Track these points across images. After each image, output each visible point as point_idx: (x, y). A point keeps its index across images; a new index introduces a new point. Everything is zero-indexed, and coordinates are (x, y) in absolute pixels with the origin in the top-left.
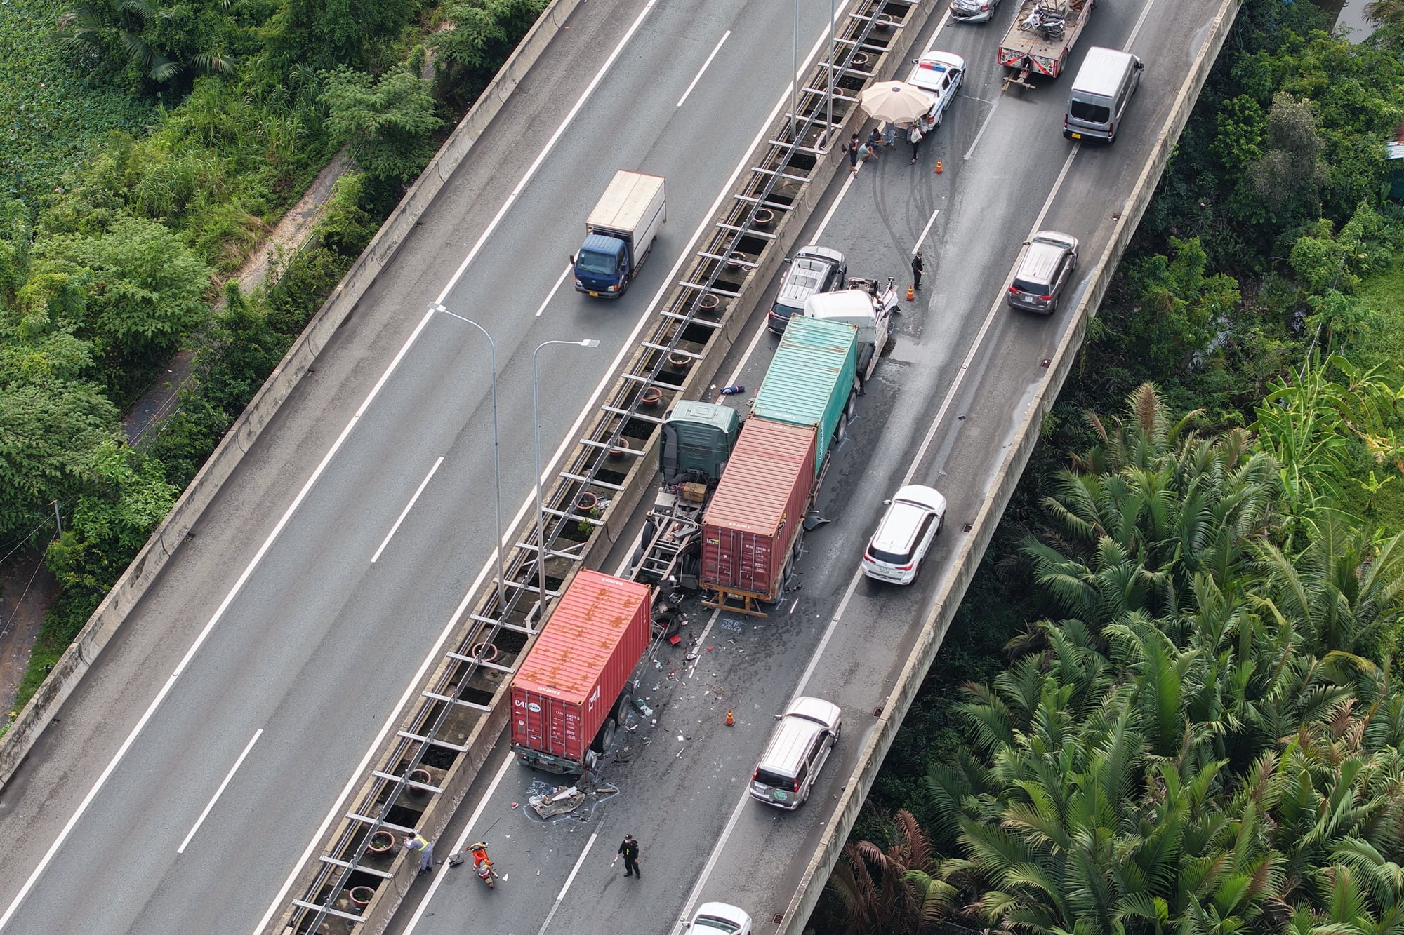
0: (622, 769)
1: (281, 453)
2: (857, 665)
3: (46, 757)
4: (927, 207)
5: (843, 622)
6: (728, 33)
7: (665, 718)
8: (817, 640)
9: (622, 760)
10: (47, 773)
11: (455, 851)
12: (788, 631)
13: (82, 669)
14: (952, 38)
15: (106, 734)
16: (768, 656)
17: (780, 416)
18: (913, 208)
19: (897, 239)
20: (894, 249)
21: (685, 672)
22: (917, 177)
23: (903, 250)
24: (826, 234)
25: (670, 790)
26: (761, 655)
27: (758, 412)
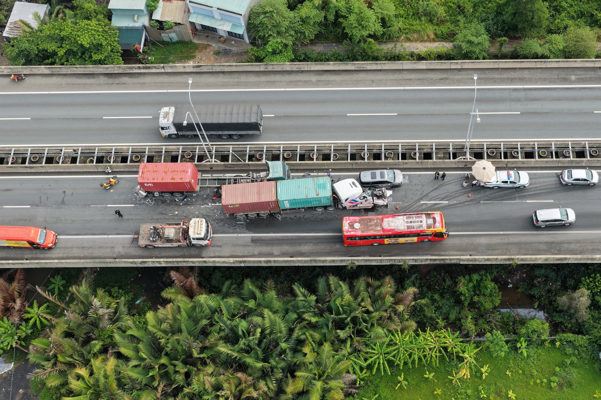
0: (160, 203)
2: (221, 247)
3: (130, 77)
4: (448, 198)
5: (237, 238)
6: (519, 113)
7: (184, 206)
8: (228, 233)
9: (164, 202)
10: (125, 79)
11: (118, 176)
12: (229, 224)
13: (163, 71)
14: (552, 177)
15: (143, 85)
16: (217, 223)
17: (279, 189)
18: (445, 195)
19: (426, 195)
20: (421, 196)
21: (203, 205)
22: (463, 191)
23: (421, 199)
24: (420, 175)
25: (155, 217)
26: (217, 221)
27: (279, 182)
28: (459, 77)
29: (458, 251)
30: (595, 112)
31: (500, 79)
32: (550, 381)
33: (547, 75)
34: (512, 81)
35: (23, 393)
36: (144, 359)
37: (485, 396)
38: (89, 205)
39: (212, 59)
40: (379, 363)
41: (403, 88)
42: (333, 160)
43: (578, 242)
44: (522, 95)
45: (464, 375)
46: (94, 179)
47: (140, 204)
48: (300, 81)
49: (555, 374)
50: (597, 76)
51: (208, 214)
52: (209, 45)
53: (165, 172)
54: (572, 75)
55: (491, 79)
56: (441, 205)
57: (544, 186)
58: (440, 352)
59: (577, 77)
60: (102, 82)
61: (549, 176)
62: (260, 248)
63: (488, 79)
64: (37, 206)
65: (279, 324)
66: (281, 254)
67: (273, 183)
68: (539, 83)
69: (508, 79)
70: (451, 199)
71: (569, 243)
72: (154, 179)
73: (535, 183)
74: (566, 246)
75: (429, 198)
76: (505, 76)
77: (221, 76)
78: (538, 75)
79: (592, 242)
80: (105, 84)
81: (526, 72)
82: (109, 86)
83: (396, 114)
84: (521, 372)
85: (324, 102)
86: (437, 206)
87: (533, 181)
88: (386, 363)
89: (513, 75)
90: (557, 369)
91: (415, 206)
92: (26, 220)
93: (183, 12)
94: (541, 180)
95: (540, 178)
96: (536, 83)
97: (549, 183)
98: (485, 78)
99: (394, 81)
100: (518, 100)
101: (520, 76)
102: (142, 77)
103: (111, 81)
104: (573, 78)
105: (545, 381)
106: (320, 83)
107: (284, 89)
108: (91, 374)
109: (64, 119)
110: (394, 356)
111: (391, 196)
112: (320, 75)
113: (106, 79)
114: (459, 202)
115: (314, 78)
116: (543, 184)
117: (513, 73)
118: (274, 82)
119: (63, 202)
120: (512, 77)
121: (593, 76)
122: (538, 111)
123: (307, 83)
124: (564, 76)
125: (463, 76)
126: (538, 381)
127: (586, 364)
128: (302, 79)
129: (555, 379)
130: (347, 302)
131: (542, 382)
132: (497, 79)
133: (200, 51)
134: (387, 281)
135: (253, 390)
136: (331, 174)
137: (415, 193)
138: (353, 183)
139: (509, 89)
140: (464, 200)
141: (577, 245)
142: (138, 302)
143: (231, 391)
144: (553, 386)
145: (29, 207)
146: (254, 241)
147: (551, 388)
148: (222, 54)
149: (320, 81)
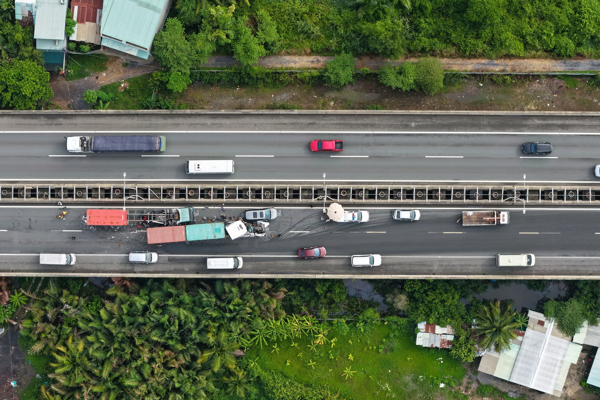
0: (100, 229)
1: (170, 121)
3: (64, 118)
4: (310, 229)
6: (368, 157)
7: (118, 232)
9: (103, 229)
10: (61, 120)
11: (67, 207)
14: (387, 212)
15: (75, 126)
16: (143, 246)
17: (187, 232)
18: (308, 226)
19: (294, 226)
20: (290, 227)
21: (131, 231)
22: (321, 223)
23: (290, 229)
24: (289, 210)
25: (98, 240)
26: (142, 244)
27: (188, 227)
28: (323, 122)
29: (315, 270)
30: (426, 157)
31: (356, 124)
32: (378, 348)
33: (393, 122)
34: (365, 126)
35: (15, 349)
36: (102, 343)
37: (333, 358)
38: (50, 230)
39: (122, 71)
40: (259, 340)
41: (279, 132)
42: (226, 198)
43: (400, 264)
44: (370, 140)
45: (319, 343)
46: (50, 209)
47: (86, 230)
48: (199, 124)
49: (382, 343)
50: (432, 123)
51: (136, 239)
52: (117, 57)
53: (106, 218)
54: (412, 121)
55: (349, 125)
56: (305, 234)
57: (381, 220)
58: (302, 331)
59: (417, 124)
60: (43, 123)
61: (385, 212)
62: (175, 266)
63: (346, 124)
64: (12, 230)
65: (191, 317)
66: (190, 270)
67: (183, 227)
68: (385, 129)
69: (362, 125)
70: (312, 229)
71: (394, 265)
72: (98, 223)
73: (374, 218)
74: (391, 267)
75: (296, 228)
76: (359, 122)
77: (136, 118)
78: (386, 121)
79: (410, 264)
80: (46, 124)
81: (377, 118)
82: (49, 126)
83: (273, 156)
84: (359, 341)
85: (217, 143)
86: (302, 235)
87: (373, 216)
88: (264, 339)
89: (367, 121)
90: (384, 340)
91: (285, 235)
92: (6, 241)
93: (95, 33)
94: (379, 215)
95: (378, 213)
96: (383, 129)
97: (384, 218)
98: (344, 124)
99: (272, 125)
100: (368, 145)
101: (372, 122)
102: (74, 118)
103: (50, 122)
104: (413, 124)
105: (375, 347)
106: (214, 126)
107: (185, 132)
108: (68, 350)
109: (19, 156)
110: (270, 335)
111: (268, 227)
112: (214, 118)
113: (46, 119)
114: (317, 232)
115: (209, 121)
116: (380, 219)
117: (366, 119)
118: (178, 124)
119: (30, 228)
120: (365, 122)
121: (429, 123)
122: (383, 155)
123: (204, 126)
124: (406, 123)
125: (327, 122)
126: (370, 348)
127: (405, 336)
128: (200, 123)
129: (382, 346)
130: (237, 303)
131: (373, 348)
132: (354, 124)
133: (111, 62)
134: (266, 284)
135: (175, 361)
136: (224, 208)
137: (286, 224)
138: (240, 226)
139: (362, 134)
140: (321, 230)
141: (400, 266)
142: (85, 285)
143: (161, 362)
144: (380, 351)
145: (6, 231)
146: (171, 260)
147: (379, 352)
148: (129, 66)
149: (214, 124)
